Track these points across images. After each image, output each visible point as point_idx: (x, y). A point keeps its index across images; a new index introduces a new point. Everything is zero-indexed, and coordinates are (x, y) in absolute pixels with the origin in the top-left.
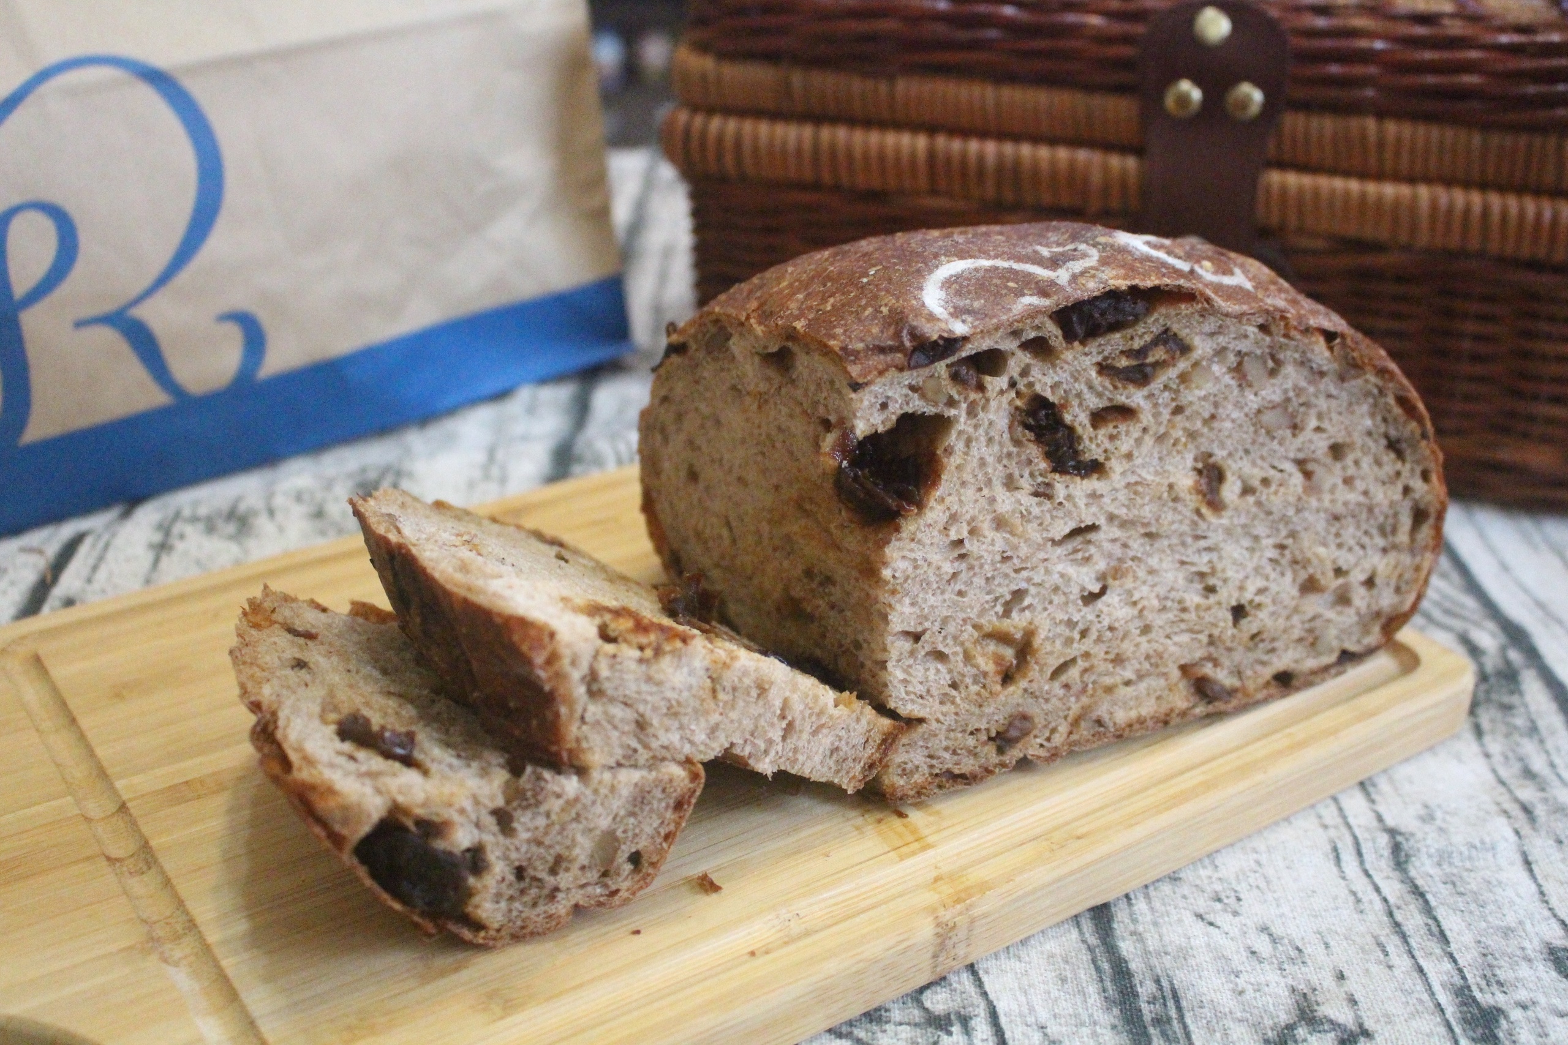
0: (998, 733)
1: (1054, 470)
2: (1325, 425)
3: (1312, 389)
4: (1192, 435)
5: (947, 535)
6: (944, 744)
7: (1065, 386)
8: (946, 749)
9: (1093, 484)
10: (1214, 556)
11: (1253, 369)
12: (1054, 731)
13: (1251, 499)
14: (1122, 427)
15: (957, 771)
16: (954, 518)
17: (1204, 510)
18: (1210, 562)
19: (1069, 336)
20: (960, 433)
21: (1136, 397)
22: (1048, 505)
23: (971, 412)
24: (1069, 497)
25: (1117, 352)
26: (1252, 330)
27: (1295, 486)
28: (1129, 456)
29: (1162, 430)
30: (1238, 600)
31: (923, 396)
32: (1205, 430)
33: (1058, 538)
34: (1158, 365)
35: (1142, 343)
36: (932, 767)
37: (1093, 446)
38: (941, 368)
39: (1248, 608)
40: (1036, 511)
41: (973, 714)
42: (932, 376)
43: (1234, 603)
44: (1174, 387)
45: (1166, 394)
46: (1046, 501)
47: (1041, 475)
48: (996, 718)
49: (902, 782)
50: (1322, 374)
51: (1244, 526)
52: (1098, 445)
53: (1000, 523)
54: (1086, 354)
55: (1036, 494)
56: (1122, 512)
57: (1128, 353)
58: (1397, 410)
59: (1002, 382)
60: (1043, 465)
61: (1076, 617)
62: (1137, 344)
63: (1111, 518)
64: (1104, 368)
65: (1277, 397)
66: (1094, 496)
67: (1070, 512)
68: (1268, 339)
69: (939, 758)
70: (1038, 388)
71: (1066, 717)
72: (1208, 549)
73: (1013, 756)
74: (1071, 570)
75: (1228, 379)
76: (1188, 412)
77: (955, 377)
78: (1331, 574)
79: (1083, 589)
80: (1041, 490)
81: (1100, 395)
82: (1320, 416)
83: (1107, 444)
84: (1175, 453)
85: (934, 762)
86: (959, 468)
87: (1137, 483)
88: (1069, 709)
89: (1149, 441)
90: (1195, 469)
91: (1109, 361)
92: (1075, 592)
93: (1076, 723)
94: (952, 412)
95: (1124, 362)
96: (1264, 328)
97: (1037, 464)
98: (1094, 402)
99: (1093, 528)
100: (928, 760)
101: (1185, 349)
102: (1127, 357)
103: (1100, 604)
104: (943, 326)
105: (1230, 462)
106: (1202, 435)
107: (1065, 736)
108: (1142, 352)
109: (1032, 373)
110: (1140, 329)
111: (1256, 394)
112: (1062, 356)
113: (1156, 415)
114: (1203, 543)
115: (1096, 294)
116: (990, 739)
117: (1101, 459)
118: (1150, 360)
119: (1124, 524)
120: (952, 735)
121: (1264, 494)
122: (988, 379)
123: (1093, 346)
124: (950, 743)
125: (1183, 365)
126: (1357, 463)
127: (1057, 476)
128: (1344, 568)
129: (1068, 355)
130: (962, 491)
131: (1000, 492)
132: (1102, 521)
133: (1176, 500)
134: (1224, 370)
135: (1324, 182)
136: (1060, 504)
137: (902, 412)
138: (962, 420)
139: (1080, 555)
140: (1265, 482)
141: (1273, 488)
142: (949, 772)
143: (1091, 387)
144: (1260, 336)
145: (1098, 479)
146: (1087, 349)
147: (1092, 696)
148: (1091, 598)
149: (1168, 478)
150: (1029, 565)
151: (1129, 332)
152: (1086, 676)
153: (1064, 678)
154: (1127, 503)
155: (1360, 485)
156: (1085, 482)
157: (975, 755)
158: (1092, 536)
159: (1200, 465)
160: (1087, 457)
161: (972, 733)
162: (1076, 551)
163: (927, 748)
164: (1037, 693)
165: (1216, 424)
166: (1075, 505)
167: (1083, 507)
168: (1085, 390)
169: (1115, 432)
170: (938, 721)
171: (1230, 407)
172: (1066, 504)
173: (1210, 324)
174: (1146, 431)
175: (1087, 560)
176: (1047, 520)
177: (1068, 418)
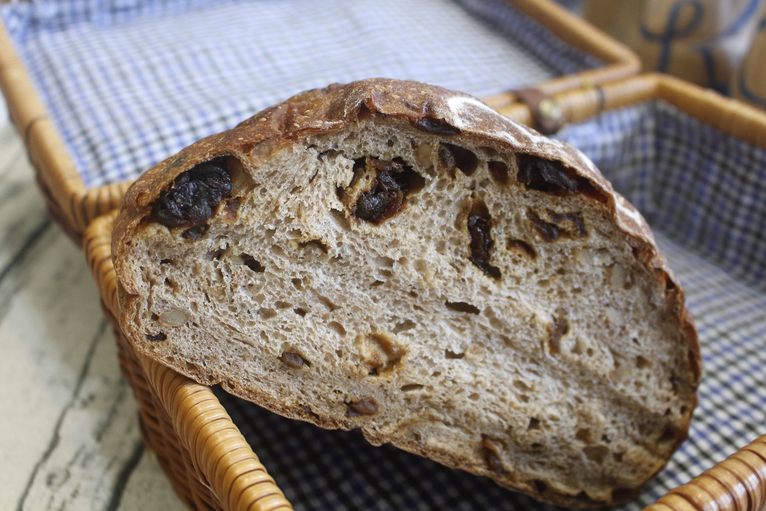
0: (351, 402)
1: (470, 259)
2: (641, 341)
3: (643, 313)
4: (561, 293)
5: (386, 251)
6: (315, 388)
7: (502, 209)
8: (315, 392)
9: (489, 282)
10: (537, 379)
11: (616, 274)
12: (387, 424)
13: (576, 357)
14: (524, 259)
15: (314, 411)
16: (395, 243)
17: (546, 344)
18: (533, 381)
19: (521, 176)
20: (427, 195)
21: (540, 246)
22: (455, 273)
23: (440, 187)
24: (470, 280)
25: (544, 207)
26: (628, 248)
27: (606, 365)
28: (518, 280)
29: (546, 278)
30: (537, 415)
31: (416, 154)
32: (571, 295)
33: (451, 301)
34: (564, 232)
35: (561, 212)
36: (300, 398)
37: (501, 259)
38: (436, 142)
39: (541, 424)
40: (447, 274)
41: (341, 379)
42: (428, 144)
43: (534, 415)
44: (567, 254)
45: (559, 256)
46: (456, 273)
47: (461, 256)
48: (355, 391)
49: (275, 397)
50: (654, 307)
51: (564, 373)
52: (504, 260)
53: (421, 266)
54: (525, 196)
55: (452, 264)
56: (498, 313)
57: (551, 213)
59: (467, 181)
60: (466, 250)
61: (436, 360)
62: (558, 210)
63: (489, 312)
64: (532, 214)
65: (623, 304)
66: (485, 290)
67: (466, 289)
68: (634, 260)
69: (307, 395)
70: (486, 199)
71: (398, 420)
72: (536, 373)
73: (354, 421)
74: (449, 331)
75: (599, 271)
76: (567, 276)
77: (441, 153)
78: (600, 436)
79: (449, 346)
80: (457, 264)
81: (520, 230)
82: (641, 333)
83: (510, 263)
84: (546, 298)
85: (303, 396)
86: (415, 216)
87: (515, 300)
88: (403, 416)
89: (535, 278)
90: (553, 316)
91: (537, 210)
92: (443, 345)
93: (403, 426)
94: (428, 177)
95: (544, 217)
96: (635, 251)
97: (463, 247)
98: (515, 232)
99: (474, 310)
100: (300, 392)
101: (584, 233)
102: (549, 214)
103: (456, 362)
104: (450, 115)
105: (576, 325)
106: (567, 297)
107: (392, 431)
108: (558, 217)
109: (487, 187)
110: (565, 202)
111: (611, 293)
112: (511, 187)
113: (547, 266)
114: (534, 367)
115: (550, 157)
116: (345, 402)
117: (502, 270)
118: (561, 225)
119: (495, 322)
120: (322, 385)
121: (585, 358)
122: (459, 172)
123: (531, 193)
124: (318, 390)
125: (578, 243)
126: (648, 377)
127: (470, 263)
128: (609, 437)
129: (514, 188)
130: (410, 231)
131: (431, 248)
132: (482, 308)
133: (532, 326)
134: (600, 264)
136: (463, 280)
137: (399, 155)
138: (432, 186)
139: (458, 324)
140: (590, 352)
141: (593, 358)
142: (309, 407)
143: (518, 221)
144: (631, 255)
145: (494, 282)
146: (527, 193)
147: (421, 416)
148: (451, 355)
149: (535, 309)
150: (424, 308)
151: (558, 199)
152: (424, 401)
153: (410, 393)
154: (503, 308)
155: (643, 390)
156: (485, 277)
157: (331, 407)
158: (472, 316)
159: (557, 316)
160: (494, 264)
161: (335, 391)
162: (457, 320)
163: (303, 384)
164: (388, 393)
165: (579, 296)
166: (472, 287)
167: (476, 291)
168: (514, 220)
169: (518, 259)
170: (318, 370)
171: (592, 291)
172: (467, 282)
173: (605, 227)
174: (536, 271)
175: (461, 330)
176: (451, 284)
177: (494, 231)
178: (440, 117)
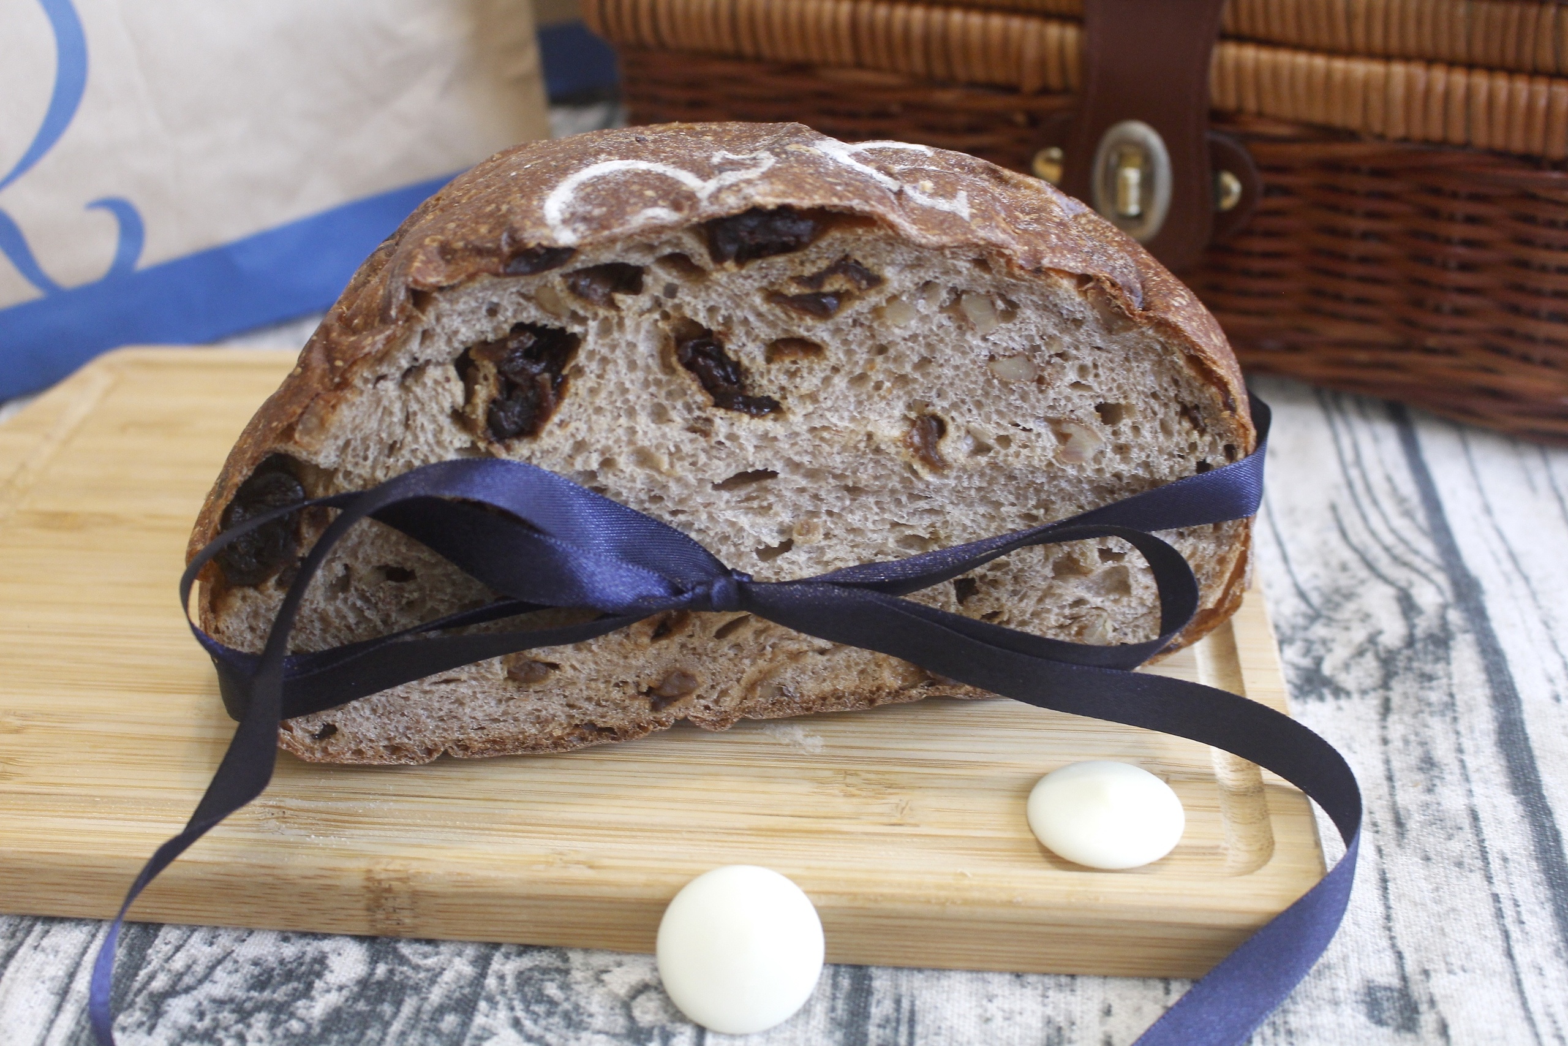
0: (650, 689)
1: (716, 405)
2: (1090, 381)
3: (1067, 339)
4: (902, 380)
5: (572, 465)
6: (585, 693)
7: (723, 312)
8: (589, 699)
9: (768, 424)
10: (938, 520)
11: (973, 309)
12: (724, 693)
13: (983, 460)
14: (804, 363)
15: (602, 724)
16: (580, 446)
17: (917, 466)
18: (932, 525)
19: (718, 257)
20: (591, 354)
21: (819, 331)
22: (702, 442)
23: (605, 329)
24: (732, 437)
25: (785, 278)
26: (963, 265)
27: (1044, 449)
28: (813, 397)
29: (858, 371)
31: (541, 306)
32: (917, 375)
33: (718, 481)
34: (841, 297)
35: (815, 270)
36: (572, 717)
37: (765, 382)
38: (555, 277)
39: (978, 583)
40: (687, 448)
41: (617, 665)
42: (545, 286)
43: (959, 576)
44: (867, 323)
45: (858, 330)
46: (702, 439)
47: (699, 408)
48: (647, 671)
49: (533, 731)
50: (1078, 322)
51: (979, 489)
52: (770, 381)
53: (644, 458)
54: (746, 278)
55: (692, 430)
56: (808, 460)
57: (799, 280)
58: (1188, 372)
59: (644, 301)
60: (700, 398)
62: (809, 270)
63: (795, 466)
64: (773, 295)
65: (1018, 344)
66: (767, 440)
67: (733, 453)
68: (987, 276)
69: (580, 708)
70: (688, 312)
71: (738, 681)
72: (931, 511)
73: (669, 714)
74: (744, 521)
75: (941, 319)
76: (892, 352)
77: (573, 289)
78: (1096, 555)
79: (760, 542)
80: (698, 425)
81: (773, 325)
82: (1083, 370)
83: (783, 380)
84: (876, 399)
85: (574, 712)
86: (593, 391)
87: (824, 428)
88: (743, 672)
89: (840, 382)
90: (905, 418)
91: (776, 287)
92: (748, 544)
93: (752, 687)
94: (577, 329)
95: (794, 290)
96: (981, 263)
97: (692, 396)
98: (765, 332)
99: (768, 475)
100: (567, 709)
101: (875, 281)
102: (798, 283)
103: (782, 560)
104: (546, 232)
105: (953, 413)
106: (915, 380)
107: (738, 701)
108: (816, 280)
109: (679, 295)
110: (812, 252)
111: (984, 339)
112: (712, 278)
113: (849, 353)
114: (923, 504)
115: (735, 211)
116: (640, 693)
117: (776, 397)
118: (827, 288)
119: (813, 474)
120: (593, 685)
121: (1001, 454)
122: (619, 297)
123: (753, 268)
124: (592, 693)
125: (874, 298)
126: (1136, 429)
127: (721, 412)
128: (1116, 550)
129: (720, 277)
130: (594, 417)
131: (643, 422)
132: (778, 466)
133: (877, 450)
134: (935, 308)
135: (1284, 57)
136: (720, 443)
137: (515, 321)
138: (591, 338)
139: (755, 504)
140: (1004, 441)
141: (1013, 448)
142: (592, 725)
143: (759, 315)
144: (977, 272)
145: (775, 420)
146: (744, 272)
147: (771, 660)
148: (768, 553)
149: (866, 426)
150: (686, 509)
151: (798, 256)
152: (762, 639)
153: (732, 638)
154: (810, 449)
155: (1135, 454)
156: (756, 421)
157: (624, 708)
158: (769, 483)
159: (913, 415)
160: (757, 392)
161: (617, 685)
162: (748, 499)
163: (565, 697)
164: (700, 651)
165: (933, 369)
166: (741, 447)
167: (751, 449)
168: (752, 318)
169: (794, 367)
170: (573, 667)
171: (949, 351)
172: (728, 443)
173: (903, 256)
174: (836, 370)
175: (765, 510)
176: (703, 458)
177: (730, 348)
178: (532, 244)
